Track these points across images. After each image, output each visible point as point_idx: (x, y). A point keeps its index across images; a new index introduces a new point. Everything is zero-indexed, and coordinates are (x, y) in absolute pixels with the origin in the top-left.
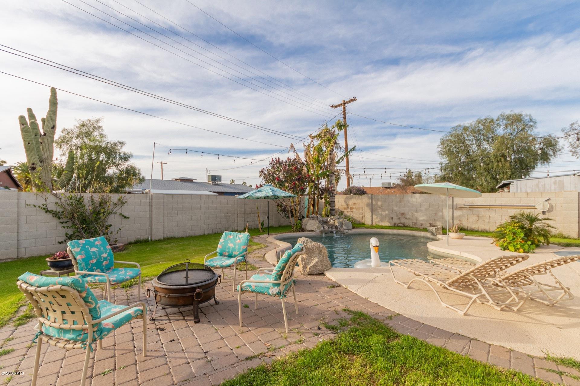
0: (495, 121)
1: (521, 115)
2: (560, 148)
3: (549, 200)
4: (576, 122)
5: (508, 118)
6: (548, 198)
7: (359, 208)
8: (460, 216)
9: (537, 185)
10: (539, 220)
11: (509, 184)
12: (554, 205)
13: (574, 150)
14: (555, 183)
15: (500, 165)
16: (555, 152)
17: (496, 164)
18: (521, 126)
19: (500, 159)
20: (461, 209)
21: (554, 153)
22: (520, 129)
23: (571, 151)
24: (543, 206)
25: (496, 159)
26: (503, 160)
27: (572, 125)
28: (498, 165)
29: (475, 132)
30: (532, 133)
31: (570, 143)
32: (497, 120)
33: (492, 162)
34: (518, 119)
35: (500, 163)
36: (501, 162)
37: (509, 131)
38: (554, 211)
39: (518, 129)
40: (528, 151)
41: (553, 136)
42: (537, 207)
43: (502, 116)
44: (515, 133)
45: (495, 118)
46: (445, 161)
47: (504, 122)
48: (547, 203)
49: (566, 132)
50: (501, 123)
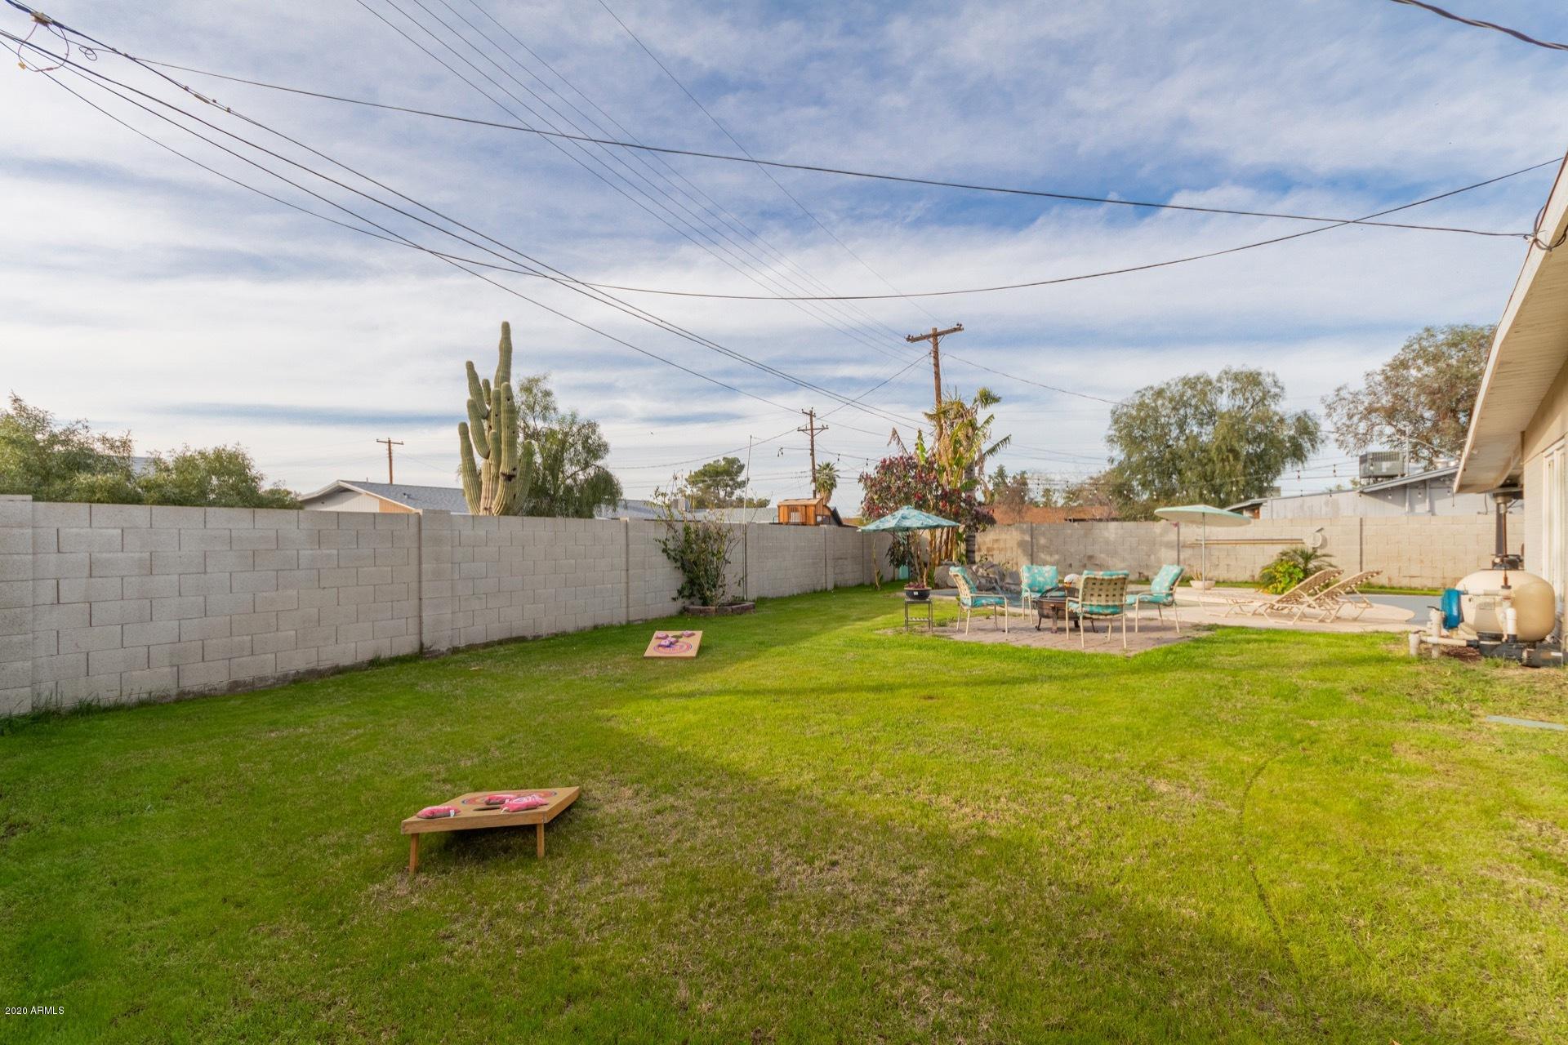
0: (1215, 383)
1: (1259, 374)
2: (1324, 437)
3: (1322, 529)
4: (1345, 387)
5: (1236, 377)
6: (1319, 528)
7: (1005, 549)
8: (1189, 559)
9: (1302, 507)
10: (1317, 557)
11: (1260, 504)
12: (1328, 537)
13: (1341, 438)
14: (1327, 504)
15: (1228, 468)
16: (1313, 442)
17: (1219, 466)
18: (1258, 395)
19: (1228, 457)
20: (1192, 546)
21: (1312, 445)
22: (1257, 398)
23: (1337, 440)
24: (1314, 539)
25: (1220, 456)
26: (1231, 458)
27: (1338, 390)
28: (1224, 467)
29: (1179, 403)
30: (1278, 409)
31: (1335, 424)
32: (1219, 380)
33: (1214, 462)
34: (1253, 380)
35: (1226, 463)
36: (1229, 461)
37: (1239, 401)
38: (1329, 546)
39: (1254, 400)
40: (1271, 440)
41: (1310, 413)
42: (1305, 540)
43: (1226, 373)
44: (1249, 407)
45: (1214, 376)
46: (1119, 454)
47: (1230, 383)
48: (1319, 534)
49: (1328, 403)
50: (1225, 387)
